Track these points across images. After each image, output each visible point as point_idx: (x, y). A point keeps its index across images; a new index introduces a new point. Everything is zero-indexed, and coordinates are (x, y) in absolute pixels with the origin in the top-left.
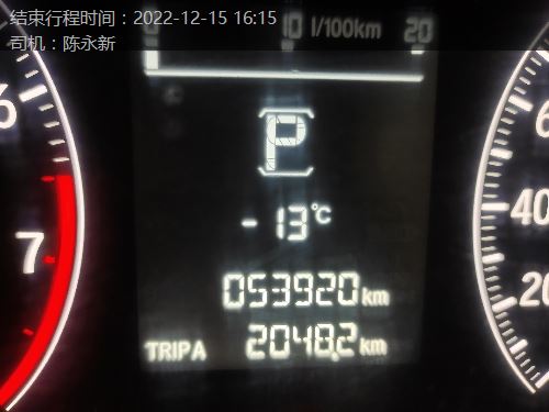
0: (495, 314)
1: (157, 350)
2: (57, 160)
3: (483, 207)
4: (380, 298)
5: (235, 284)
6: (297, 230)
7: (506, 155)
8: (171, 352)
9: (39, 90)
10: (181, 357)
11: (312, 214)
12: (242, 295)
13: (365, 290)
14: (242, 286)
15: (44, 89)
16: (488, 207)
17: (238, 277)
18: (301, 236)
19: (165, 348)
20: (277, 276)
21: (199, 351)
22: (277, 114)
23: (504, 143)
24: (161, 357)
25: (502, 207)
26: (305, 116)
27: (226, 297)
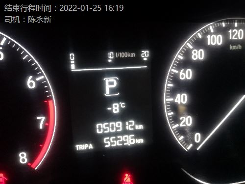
0: (173, 129)
2: (48, 96)
4: (140, 127)
5: (100, 126)
7: (171, 85)
9: (42, 77)
10: (85, 148)
11: (120, 105)
12: (102, 129)
13: (136, 125)
14: (102, 127)
15: (43, 77)
16: (168, 100)
17: (101, 124)
18: (117, 112)
21: (91, 147)
22: (108, 79)
23: (171, 82)
25: (172, 99)
26: (116, 79)
27: (98, 130)
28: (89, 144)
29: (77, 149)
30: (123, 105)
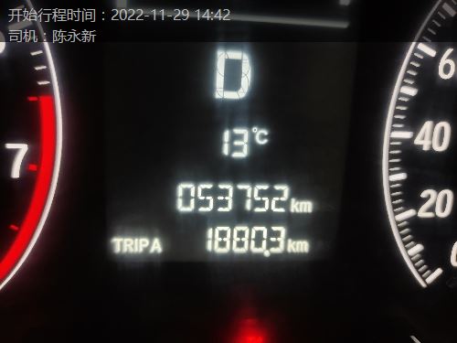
0: (397, 223)
1: (122, 244)
2: (40, 83)
3: (392, 134)
4: (304, 207)
5: (187, 192)
6: (239, 149)
7: (412, 92)
8: (133, 246)
10: (141, 250)
11: (252, 136)
12: (192, 201)
13: (293, 200)
14: (193, 194)
16: (396, 135)
17: (190, 186)
18: (243, 154)
19: (128, 243)
20: (222, 186)
21: (157, 246)
22: (226, 51)
23: (411, 82)
24: (125, 250)
25: (407, 135)
27: (180, 203)
28: (151, 237)
29: (117, 249)
30: (263, 137)
